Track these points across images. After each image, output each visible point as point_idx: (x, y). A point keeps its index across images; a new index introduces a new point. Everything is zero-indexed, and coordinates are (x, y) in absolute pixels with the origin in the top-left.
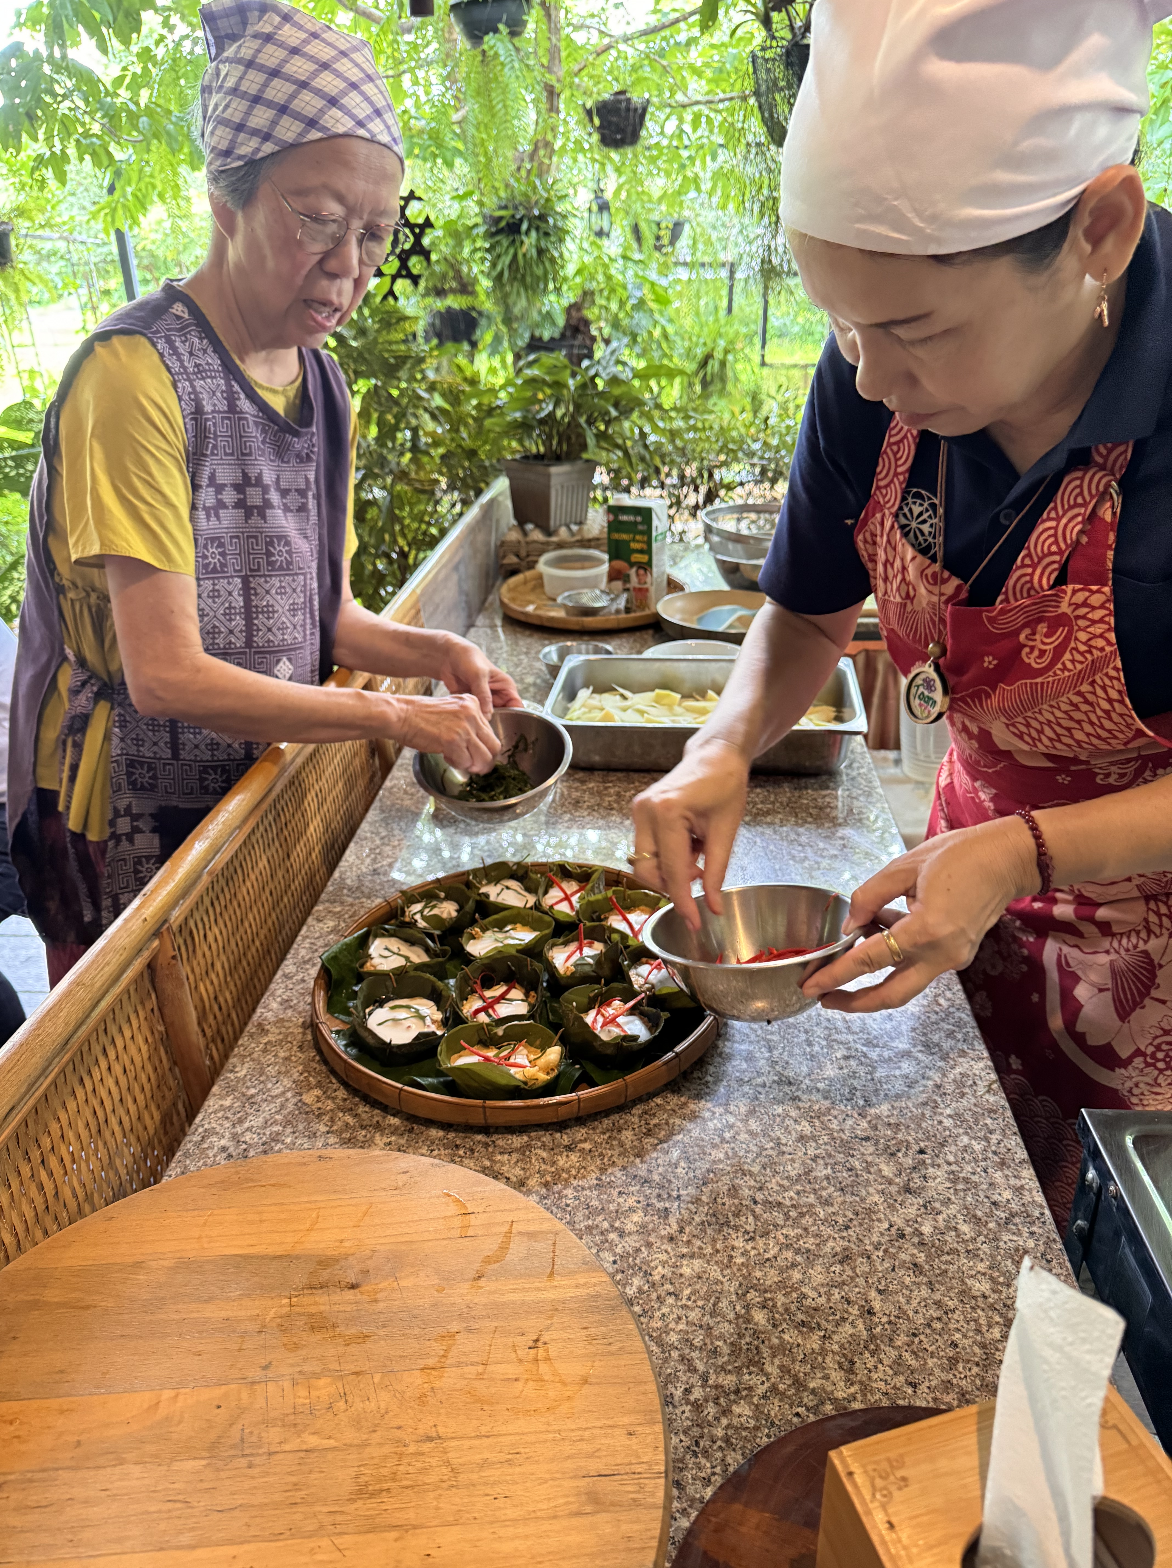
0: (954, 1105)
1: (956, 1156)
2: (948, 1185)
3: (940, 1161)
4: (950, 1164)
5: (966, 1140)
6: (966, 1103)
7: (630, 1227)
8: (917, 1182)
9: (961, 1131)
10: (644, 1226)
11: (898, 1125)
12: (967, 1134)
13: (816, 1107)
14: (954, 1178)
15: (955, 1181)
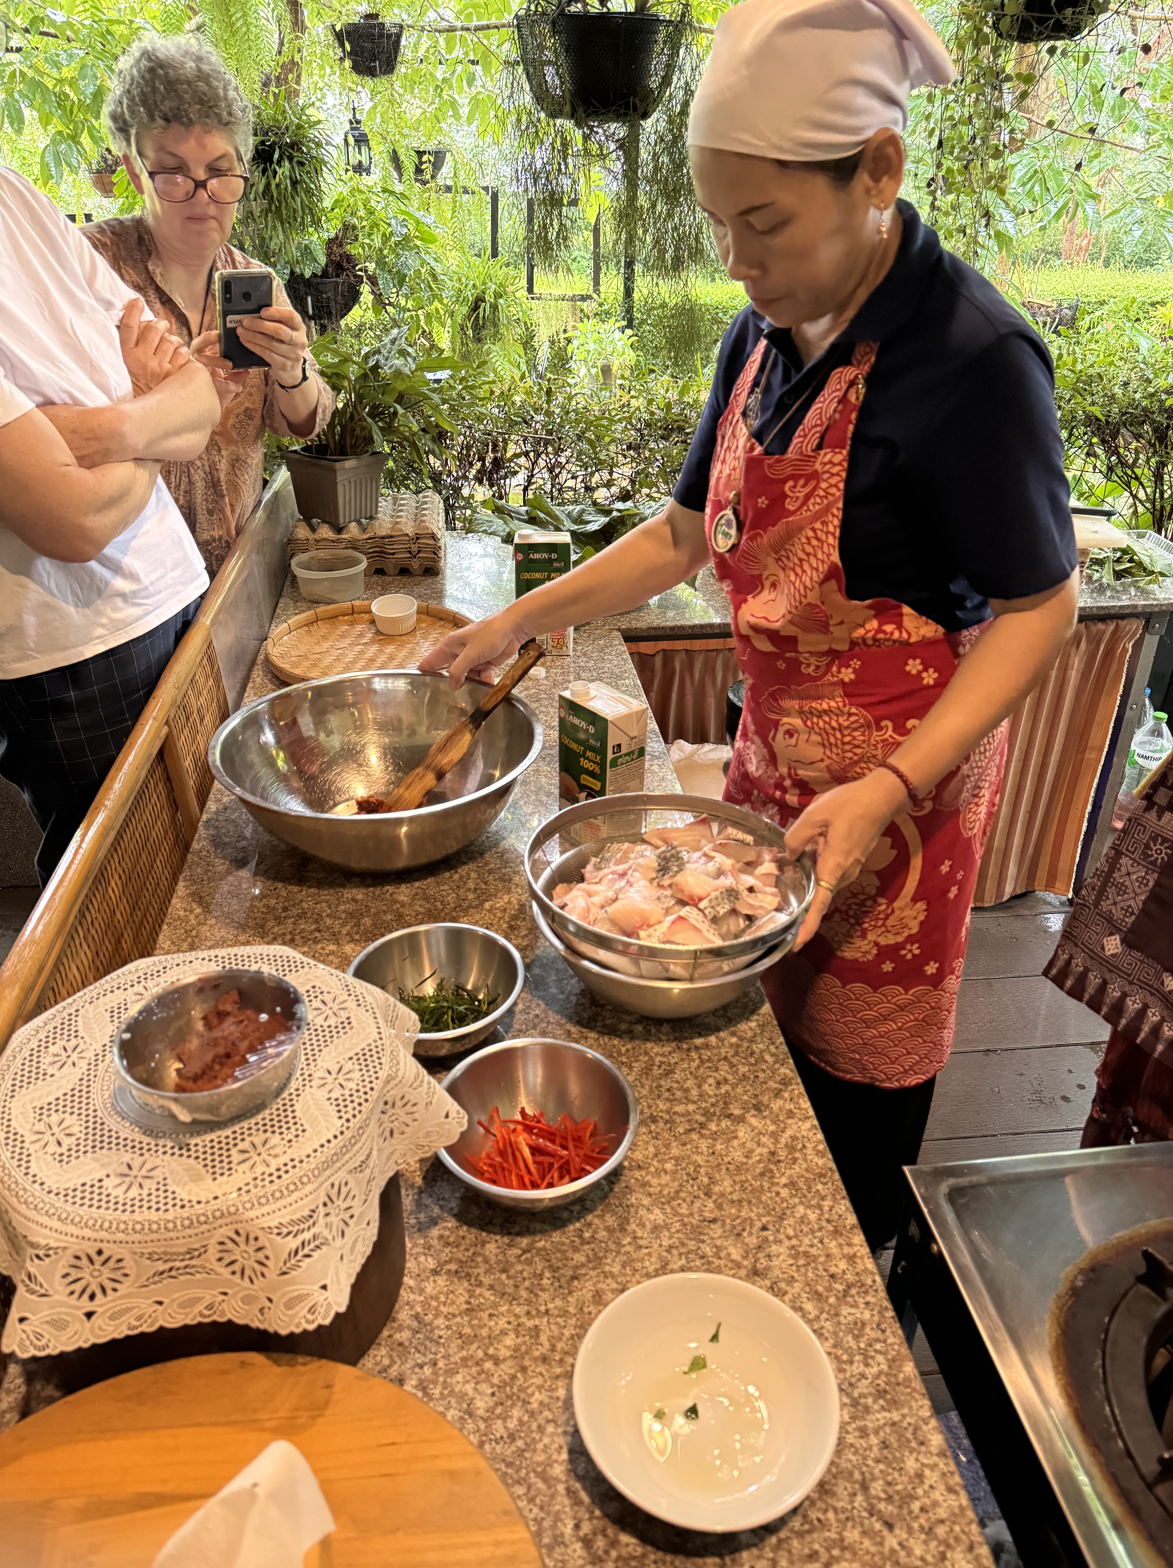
0: (788, 1172)
1: (795, 1230)
2: (791, 1262)
3: (782, 1237)
4: (789, 1238)
5: (801, 1209)
6: (798, 1169)
7: (504, 1353)
8: (763, 1263)
9: (797, 1200)
10: (516, 1349)
11: (740, 1201)
12: (802, 1203)
13: (665, 1192)
14: (795, 1253)
15: (796, 1257)
